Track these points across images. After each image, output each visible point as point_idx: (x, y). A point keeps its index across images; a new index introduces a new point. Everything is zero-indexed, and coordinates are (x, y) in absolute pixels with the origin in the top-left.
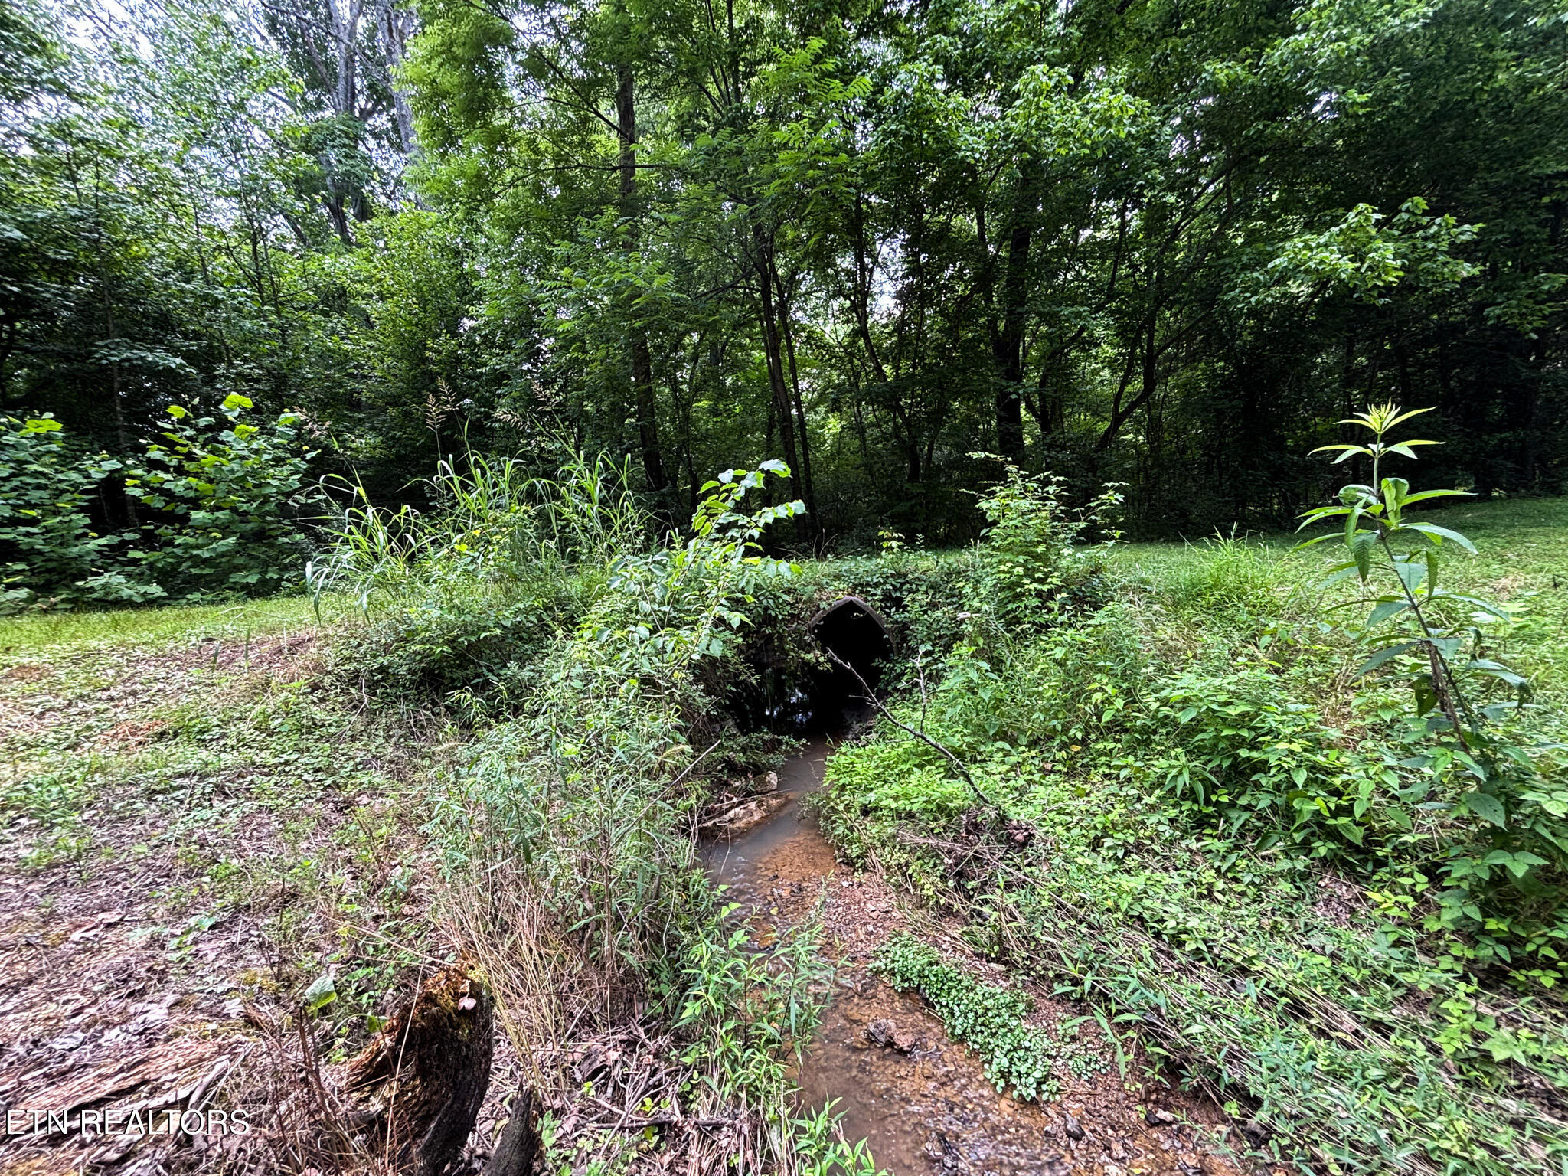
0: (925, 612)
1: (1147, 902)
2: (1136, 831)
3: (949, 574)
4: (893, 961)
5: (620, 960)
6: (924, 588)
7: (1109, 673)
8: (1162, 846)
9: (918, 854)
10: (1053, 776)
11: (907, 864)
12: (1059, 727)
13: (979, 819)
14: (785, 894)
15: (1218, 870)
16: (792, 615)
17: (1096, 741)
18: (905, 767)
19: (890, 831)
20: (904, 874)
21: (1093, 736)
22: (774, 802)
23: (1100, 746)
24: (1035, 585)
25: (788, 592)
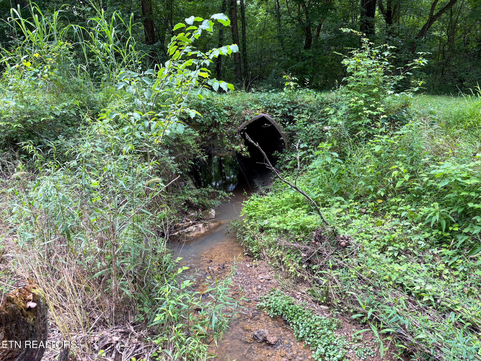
0: (306, 125)
1: (407, 277)
2: (406, 244)
3: (322, 104)
4: (270, 303)
5: (121, 293)
6: (306, 112)
7: (404, 161)
8: (419, 252)
9: (288, 251)
10: (365, 215)
11: (282, 257)
12: (372, 190)
13: (322, 234)
14: (215, 269)
15: (447, 265)
16: (229, 123)
17: (392, 197)
18: (285, 208)
19: (274, 239)
20: (280, 261)
21: (390, 195)
22: (212, 225)
23: (393, 200)
24: (370, 111)
25: (227, 108)
